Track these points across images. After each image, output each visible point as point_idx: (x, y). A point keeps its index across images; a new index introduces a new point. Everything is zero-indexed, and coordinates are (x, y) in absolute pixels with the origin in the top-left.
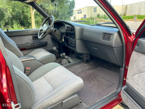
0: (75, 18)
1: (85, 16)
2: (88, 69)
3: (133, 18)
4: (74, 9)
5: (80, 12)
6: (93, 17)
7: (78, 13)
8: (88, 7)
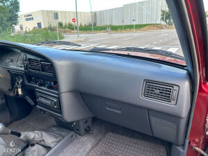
0: (21, 28)
1: (39, 24)
2: (93, 148)
3: (105, 29)
4: (19, 14)
5: (29, 18)
6: (52, 26)
7: (27, 20)
8: (43, 11)
